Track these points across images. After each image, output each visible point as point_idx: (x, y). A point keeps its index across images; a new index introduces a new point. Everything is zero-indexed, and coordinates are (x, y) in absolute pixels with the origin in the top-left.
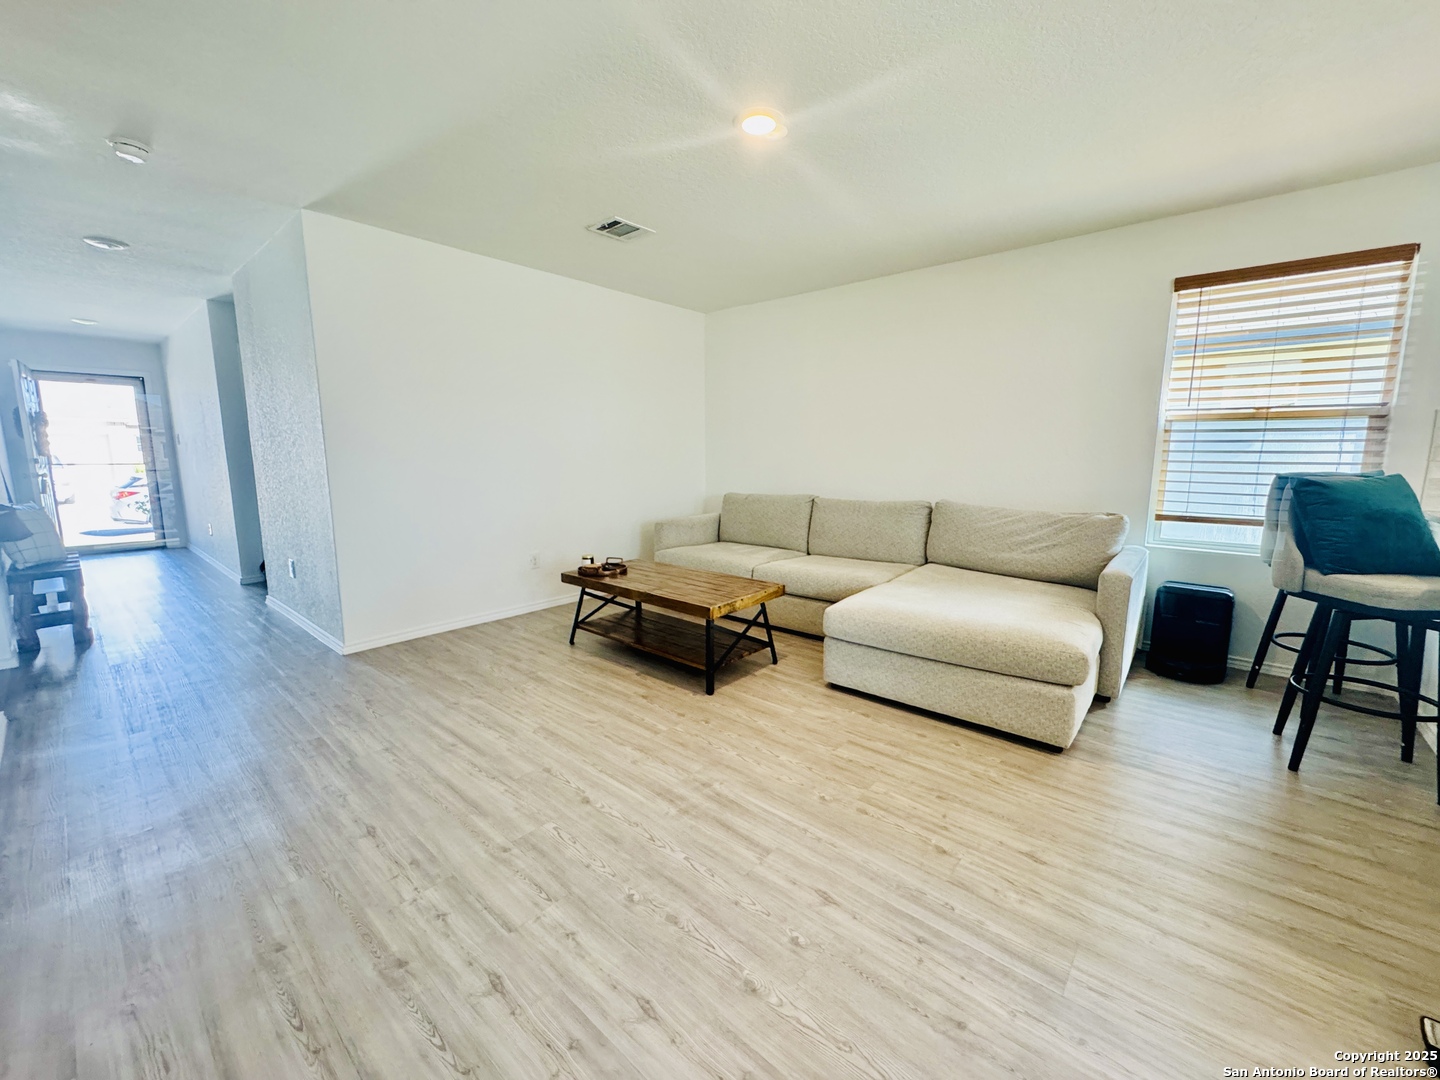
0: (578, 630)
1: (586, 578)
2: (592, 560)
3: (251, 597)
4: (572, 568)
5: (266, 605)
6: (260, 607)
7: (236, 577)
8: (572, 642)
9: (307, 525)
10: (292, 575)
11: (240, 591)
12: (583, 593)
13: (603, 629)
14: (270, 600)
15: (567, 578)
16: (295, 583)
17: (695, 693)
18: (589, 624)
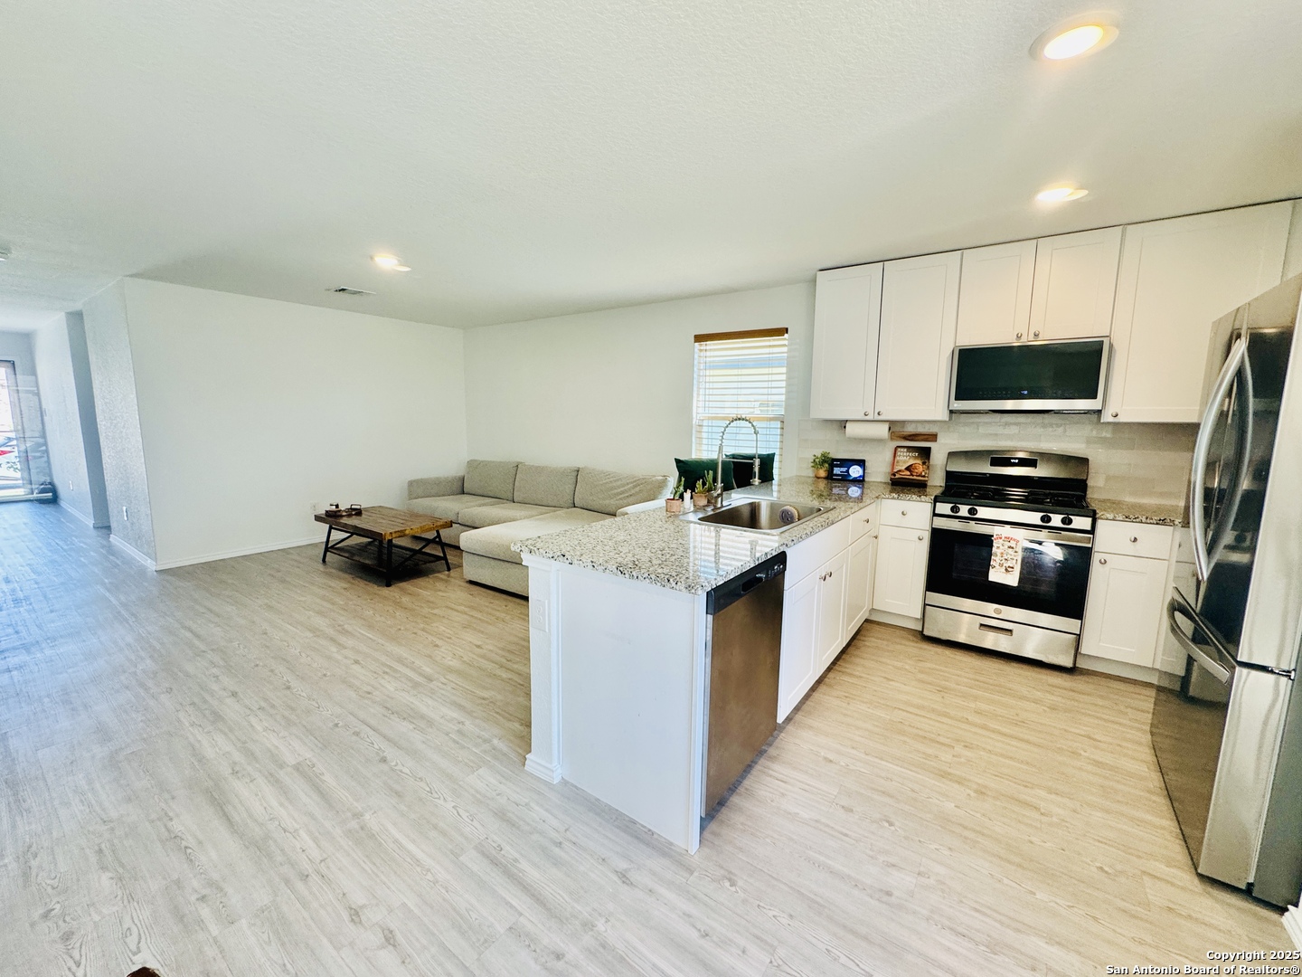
0: (328, 553)
1: (332, 518)
2: (337, 506)
3: (99, 536)
4: (322, 512)
5: (110, 541)
6: (105, 543)
7: (90, 522)
8: (324, 560)
9: (133, 483)
10: (126, 518)
11: (93, 532)
12: (331, 528)
13: (349, 552)
14: (114, 539)
15: (318, 518)
16: (128, 524)
17: (379, 586)
18: (336, 549)
